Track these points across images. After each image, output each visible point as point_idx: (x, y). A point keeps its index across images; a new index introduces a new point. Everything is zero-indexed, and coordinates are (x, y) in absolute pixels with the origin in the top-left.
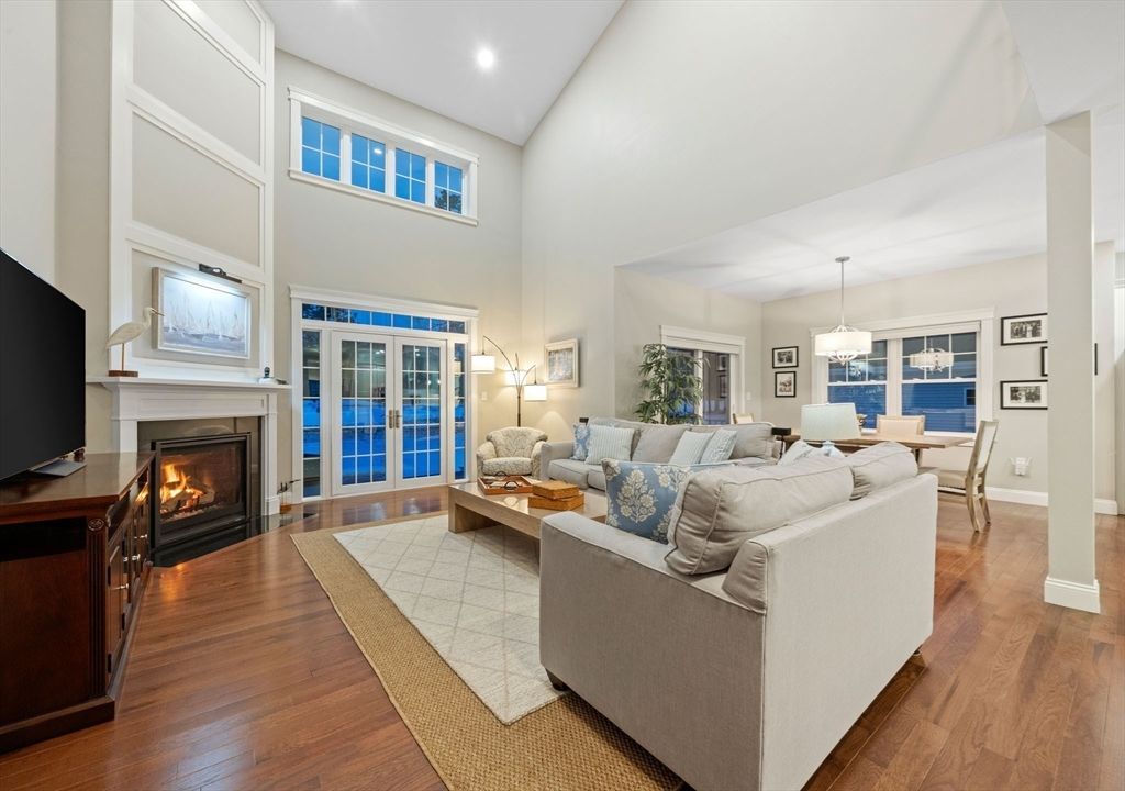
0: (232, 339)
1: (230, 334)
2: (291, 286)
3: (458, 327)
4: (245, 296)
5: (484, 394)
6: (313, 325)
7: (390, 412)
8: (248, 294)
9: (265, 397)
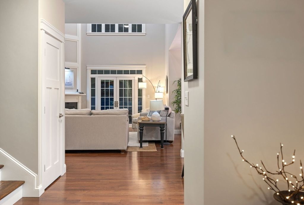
0: (69, 83)
1: (68, 82)
2: (87, 66)
3: (140, 72)
4: (72, 71)
5: (149, 96)
6: (94, 76)
7: (115, 102)
8: (73, 71)
9: (78, 97)
